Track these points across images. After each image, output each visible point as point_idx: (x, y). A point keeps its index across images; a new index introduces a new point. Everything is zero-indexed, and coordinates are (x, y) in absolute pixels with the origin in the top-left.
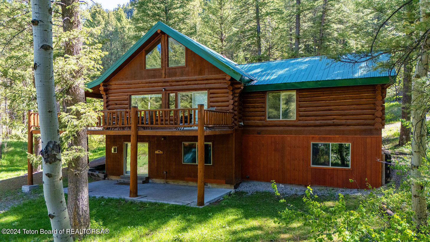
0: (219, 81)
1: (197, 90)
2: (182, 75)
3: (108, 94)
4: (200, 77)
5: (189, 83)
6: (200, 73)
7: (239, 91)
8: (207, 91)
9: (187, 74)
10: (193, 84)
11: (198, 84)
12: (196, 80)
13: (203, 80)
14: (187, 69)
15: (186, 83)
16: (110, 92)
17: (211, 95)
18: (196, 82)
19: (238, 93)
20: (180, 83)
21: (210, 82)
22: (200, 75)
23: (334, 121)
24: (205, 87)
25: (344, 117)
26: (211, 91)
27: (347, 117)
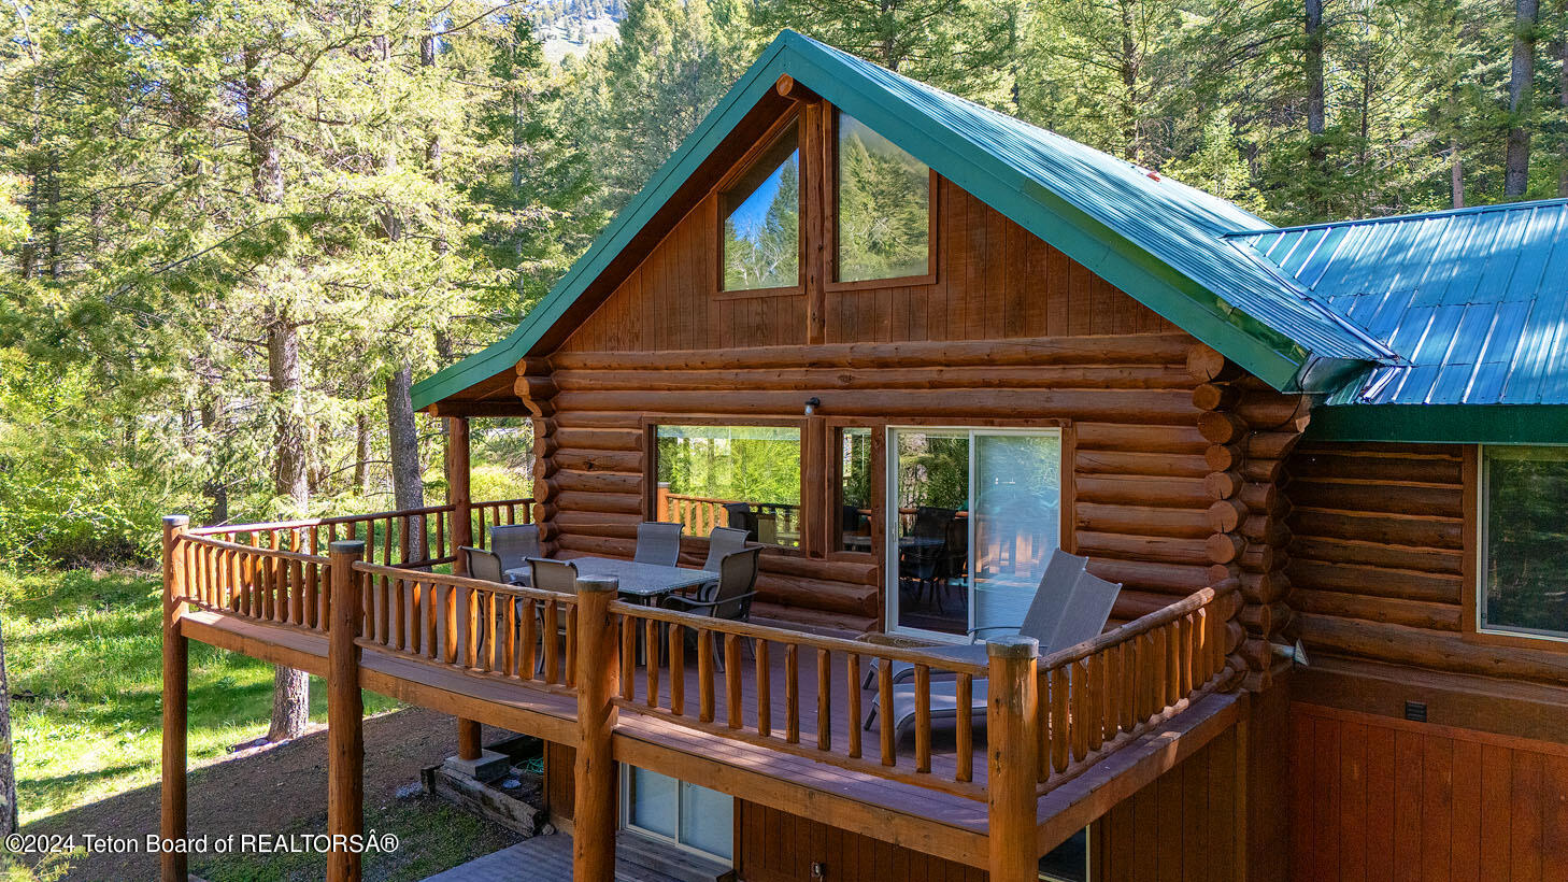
0: (1140, 373)
1: (997, 420)
2: (909, 329)
3: (554, 412)
4: (1018, 343)
5: (950, 374)
6: (1019, 319)
7: (1278, 443)
8: (1057, 432)
9: (941, 324)
10: (974, 385)
11: (1001, 384)
12: (990, 362)
13: (1035, 362)
14: (938, 294)
15: (931, 373)
16: (564, 404)
17: (1085, 458)
18: (993, 374)
19: (1270, 459)
20: (899, 375)
21: (1076, 373)
22: (1016, 334)
24: (1047, 405)
26: (1086, 431)
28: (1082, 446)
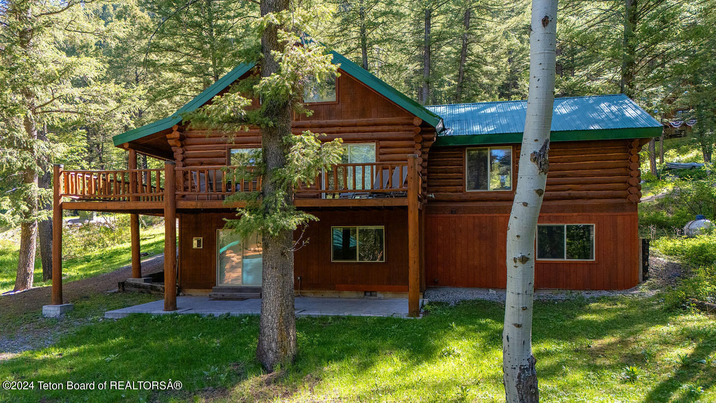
0: (397, 128)
1: (357, 142)
2: (330, 115)
3: (184, 146)
4: (364, 120)
5: (342, 129)
6: (363, 115)
7: (430, 143)
8: (374, 144)
9: (340, 115)
10: (350, 132)
11: (359, 132)
12: (355, 125)
13: (368, 125)
14: (338, 107)
15: (337, 129)
16: (189, 143)
17: (382, 151)
18: (356, 129)
19: (428, 148)
20: (326, 130)
21: (380, 128)
22: (363, 118)
23: (570, 192)
24: (373, 136)
25: (584, 187)
26: (382, 143)
27: (587, 186)
28: (381, 147)
